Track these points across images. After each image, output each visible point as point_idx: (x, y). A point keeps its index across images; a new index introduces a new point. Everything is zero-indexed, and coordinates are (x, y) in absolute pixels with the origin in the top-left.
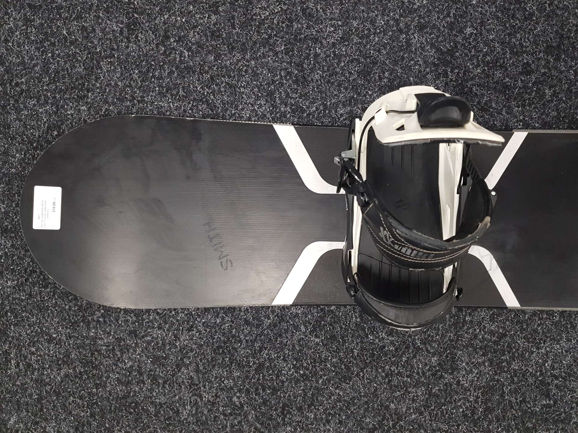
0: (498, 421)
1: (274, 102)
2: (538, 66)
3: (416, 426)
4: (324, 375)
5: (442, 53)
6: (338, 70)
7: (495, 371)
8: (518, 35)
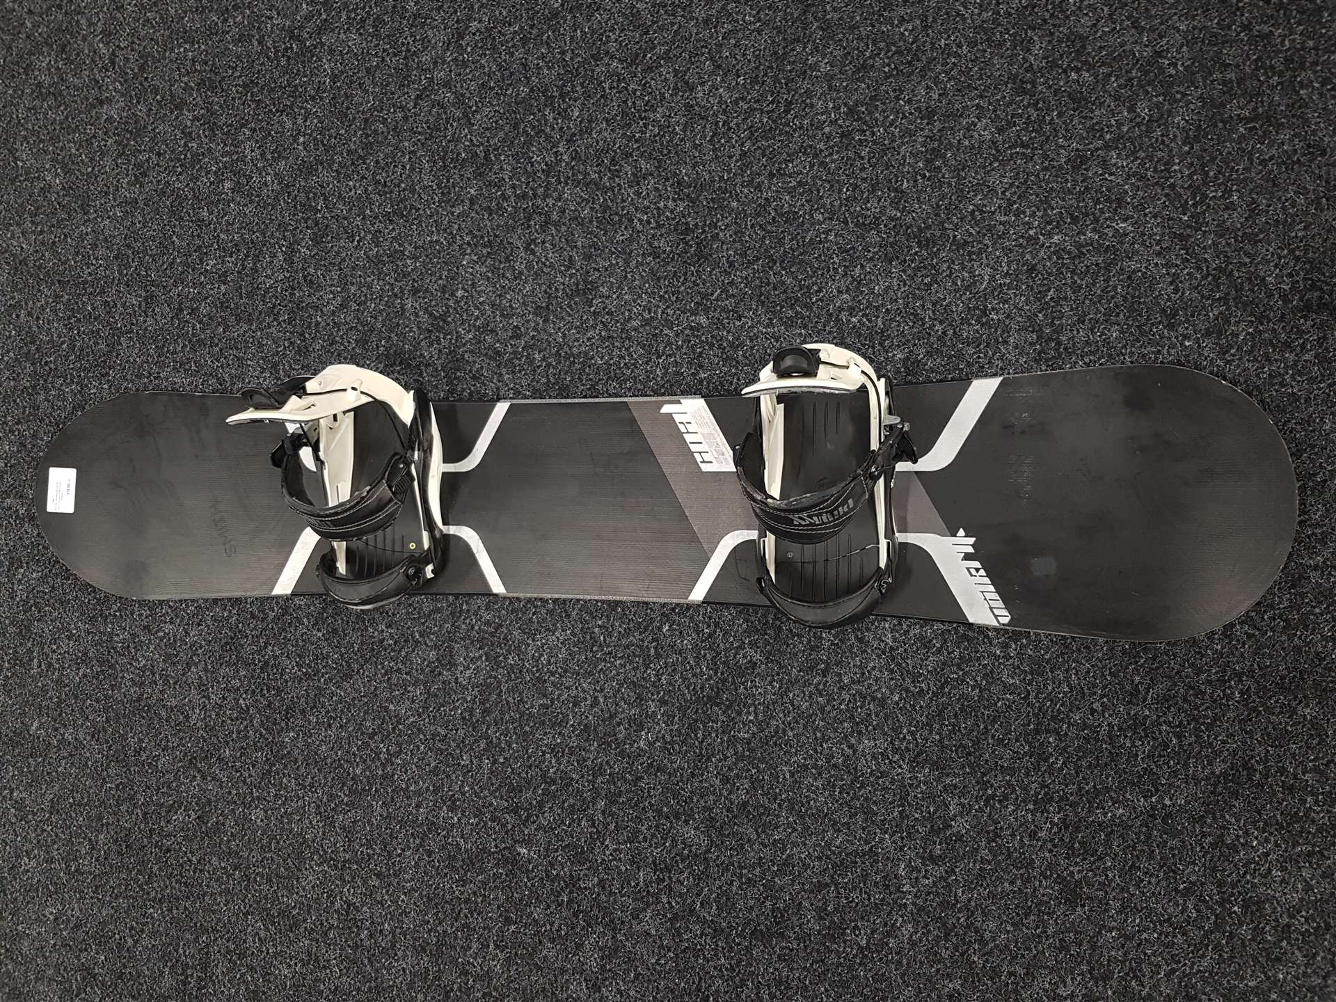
0: (496, 724)
2: (528, 329)
3: (415, 730)
4: (327, 673)
5: (436, 318)
6: (337, 339)
7: (492, 667)
8: (508, 296)
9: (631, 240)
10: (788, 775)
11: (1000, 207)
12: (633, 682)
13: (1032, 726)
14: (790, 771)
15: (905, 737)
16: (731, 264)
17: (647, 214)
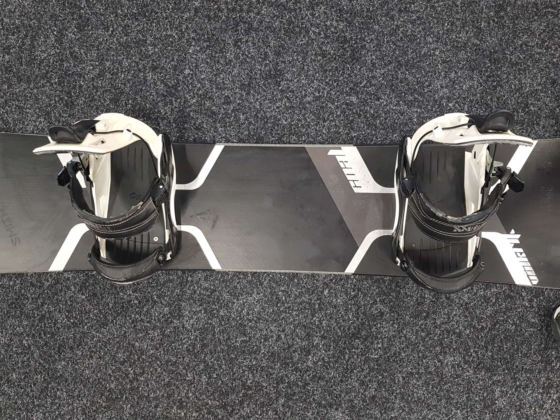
0: (211, 354)
1: (51, 119)
2: (235, 98)
3: (154, 359)
4: (89, 323)
5: (169, 87)
6: (96, 97)
7: (208, 317)
8: (221, 76)
9: (307, 44)
10: (401, 379)
11: (537, 44)
12: (304, 326)
14: (402, 377)
15: (471, 354)
16: (373, 65)
17: (318, 28)
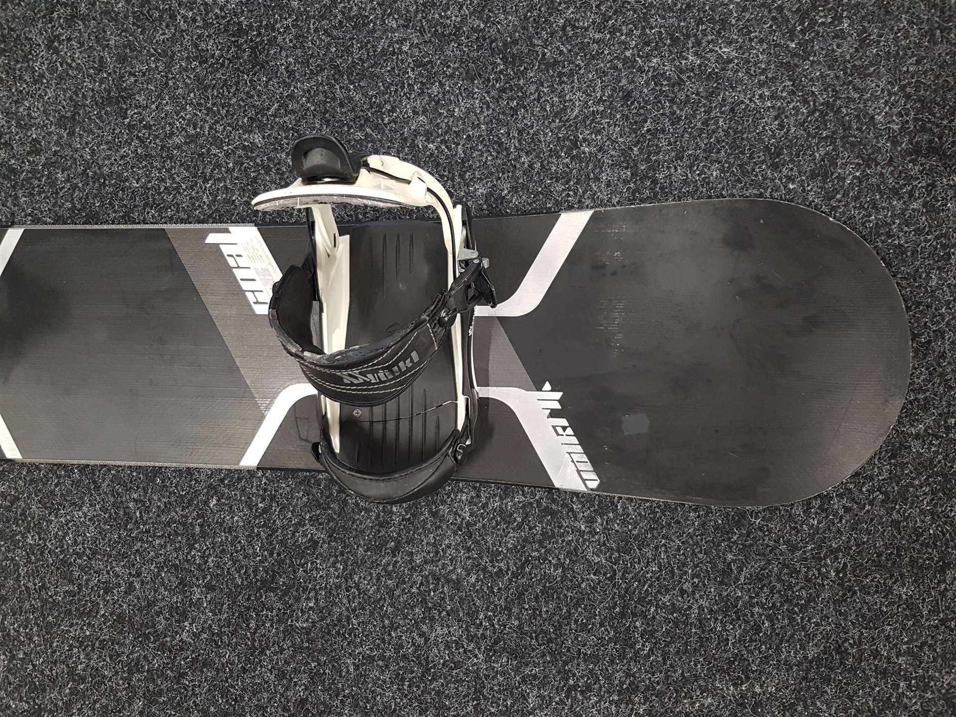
9: (173, 40)
10: (351, 669)
11: (594, 23)
12: (175, 566)
13: (618, 609)
14: (354, 664)
15: (481, 623)
16: (291, 73)
17: (192, 10)
